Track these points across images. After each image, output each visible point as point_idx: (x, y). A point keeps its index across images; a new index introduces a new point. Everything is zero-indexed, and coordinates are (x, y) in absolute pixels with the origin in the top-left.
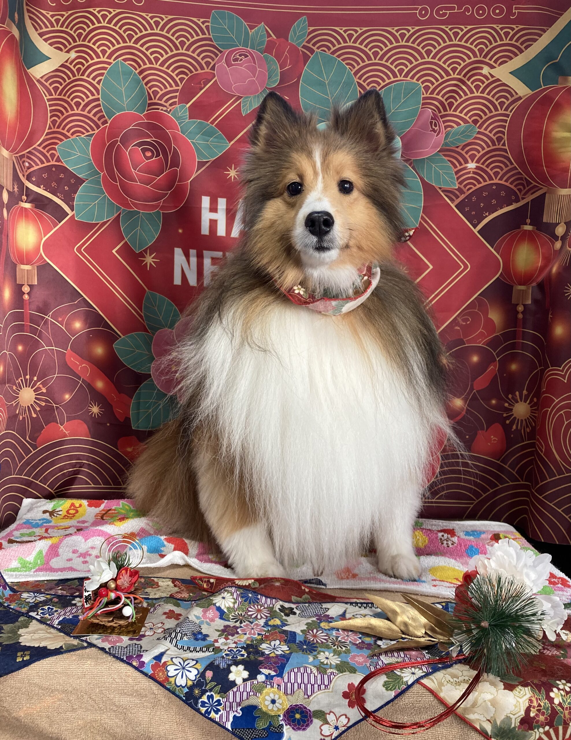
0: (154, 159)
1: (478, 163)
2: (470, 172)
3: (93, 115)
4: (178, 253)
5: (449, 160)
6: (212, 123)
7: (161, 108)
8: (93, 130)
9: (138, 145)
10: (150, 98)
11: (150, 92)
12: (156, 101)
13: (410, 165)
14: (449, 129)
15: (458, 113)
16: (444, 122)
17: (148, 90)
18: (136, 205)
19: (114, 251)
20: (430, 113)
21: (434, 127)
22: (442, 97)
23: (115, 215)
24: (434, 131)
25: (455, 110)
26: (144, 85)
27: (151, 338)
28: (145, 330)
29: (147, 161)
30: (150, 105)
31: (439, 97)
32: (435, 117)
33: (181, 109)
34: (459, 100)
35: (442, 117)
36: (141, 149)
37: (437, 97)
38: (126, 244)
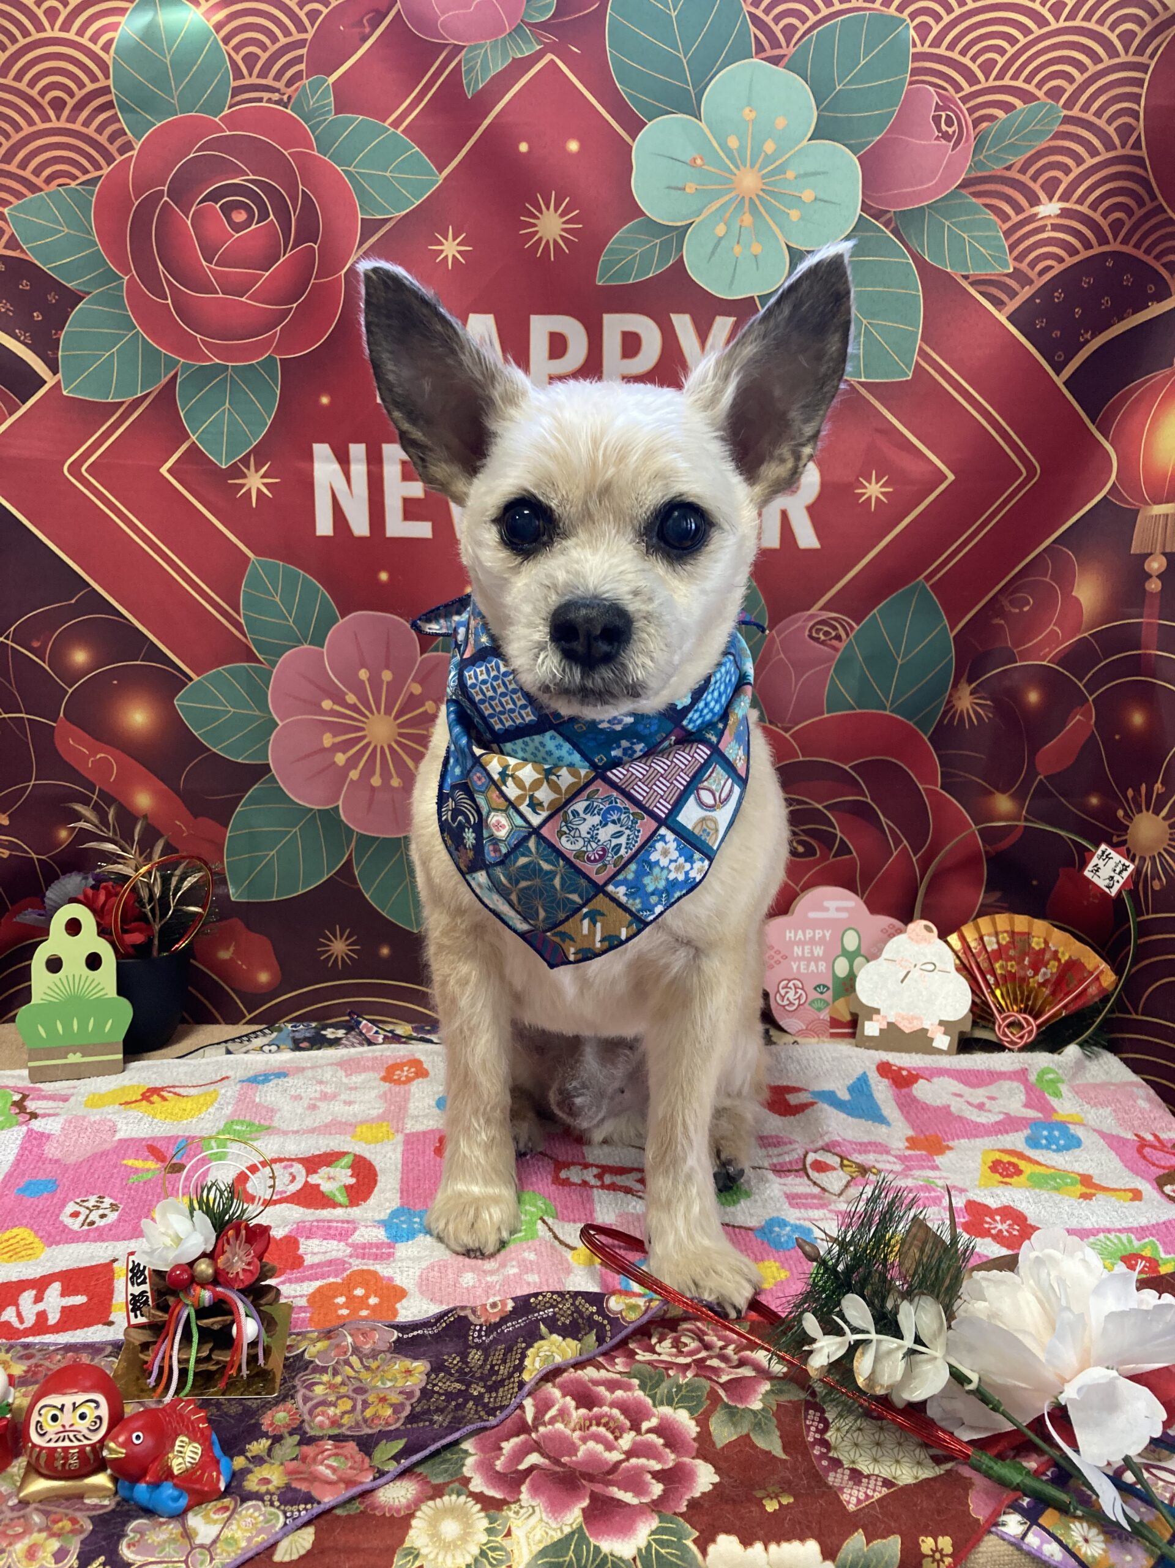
0: (253, 227)
1: (1067, 201)
2: (1046, 225)
3: (96, 131)
4: (323, 456)
5: (986, 206)
6: (396, 124)
7: (266, 95)
8: (98, 167)
9: (214, 197)
10: (238, 75)
11: (238, 58)
12: (254, 80)
13: (886, 225)
14: (984, 125)
15: (1007, 81)
16: (971, 111)
17: (233, 54)
18: (217, 351)
19: (164, 470)
20: (932, 95)
21: (944, 127)
22: (963, 52)
23: (164, 380)
24: (946, 136)
25: (1000, 76)
26: (221, 44)
27: (266, 677)
28: (251, 657)
29: (237, 235)
30: (237, 91)
31: (955, 55)
32: (945, 104)
33: (314, 89)
34: (1011, 51)
35: (964, 100)
36: (221, 207)
37: (949, 54)
38: (193, 449)
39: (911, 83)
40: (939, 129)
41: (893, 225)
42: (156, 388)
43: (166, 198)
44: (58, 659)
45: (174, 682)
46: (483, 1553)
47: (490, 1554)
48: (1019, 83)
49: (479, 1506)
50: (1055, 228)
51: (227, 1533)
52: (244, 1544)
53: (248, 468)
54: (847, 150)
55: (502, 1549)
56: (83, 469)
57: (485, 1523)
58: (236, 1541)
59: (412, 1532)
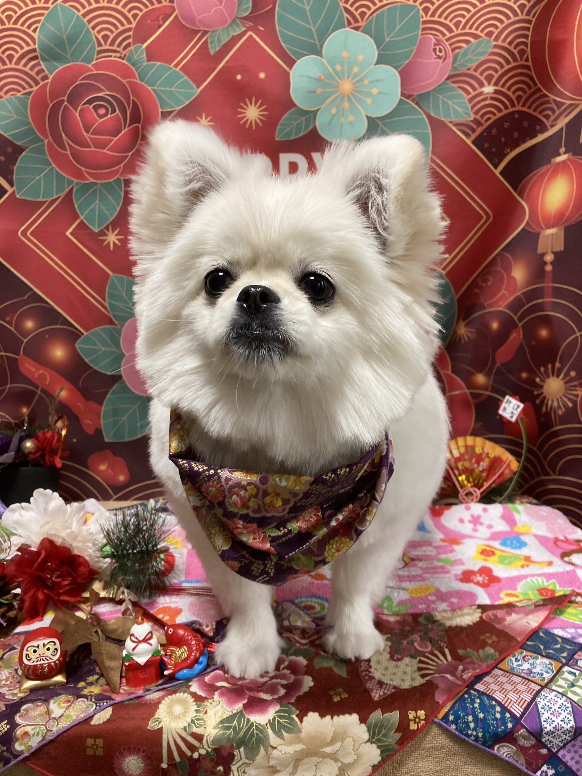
0: (109, 116)
1: (497, 86)
2: (486, 98)
3: (30, 69)
5: (459, 87)
6: (176, 66)
7: (113, 54)
8: (31, 87)
9: (90, 102)
10: (100, 45)
11: (100, 37)
12: (107, 47)
13: (413, 101)
14: (457, 51)
15: (467, 30)
16: (451, 45)
17: (97, 35)
18: (92, 175)
19: (68, 233)
20: (431, 39)
21: (438, 53)
22: (446, 18)
23: (67, 190)
24: (439, 57)
25: (464, 28)
26: (91, 30)
27: (119, 332)
28: (111, 322)
29: (101, 121)
30: (99, 52)
31: (442, 20)
32: (439, 42)
33: (137, 50)
34: (468, 16)
35: (447, 40)
36: (93, 107)
37: (439, 20)
38: (82, 223)
39: (422, 35)
40: (436, 54)
41: (416, 101)
42: (62, 194)
43: (66, 103)
44: (19, 326)
45: (75, 336)
46: (193, 721)
47: (196, 722)
48: (473, 31)
49: (193, 699)
50: (493, 99)
51: (67, 713)
52: (74, 718)
53: (108, 230)
54: (393, 69)
55: (202, 719)
56: (28, 233)
57: (195, 707)
58: (71, 716)
59: (158, 711)
